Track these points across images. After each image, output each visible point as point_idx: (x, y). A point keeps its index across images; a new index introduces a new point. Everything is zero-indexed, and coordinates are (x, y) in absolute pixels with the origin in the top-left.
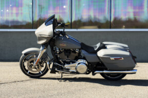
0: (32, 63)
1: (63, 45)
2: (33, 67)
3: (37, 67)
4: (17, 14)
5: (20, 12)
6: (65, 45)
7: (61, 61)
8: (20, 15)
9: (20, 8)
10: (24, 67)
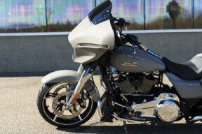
0: (62, 101)
1: (130, 64)
2: (63, 107)
3: (72, 108)
4: (26, 14)
5: (30, 10)
6: (134, 65)
7: (122, 95)
8: (30, 15)
9: (30, 6)
10: (46, 108)
